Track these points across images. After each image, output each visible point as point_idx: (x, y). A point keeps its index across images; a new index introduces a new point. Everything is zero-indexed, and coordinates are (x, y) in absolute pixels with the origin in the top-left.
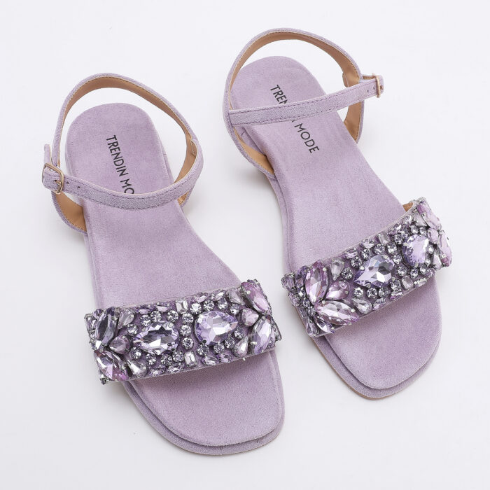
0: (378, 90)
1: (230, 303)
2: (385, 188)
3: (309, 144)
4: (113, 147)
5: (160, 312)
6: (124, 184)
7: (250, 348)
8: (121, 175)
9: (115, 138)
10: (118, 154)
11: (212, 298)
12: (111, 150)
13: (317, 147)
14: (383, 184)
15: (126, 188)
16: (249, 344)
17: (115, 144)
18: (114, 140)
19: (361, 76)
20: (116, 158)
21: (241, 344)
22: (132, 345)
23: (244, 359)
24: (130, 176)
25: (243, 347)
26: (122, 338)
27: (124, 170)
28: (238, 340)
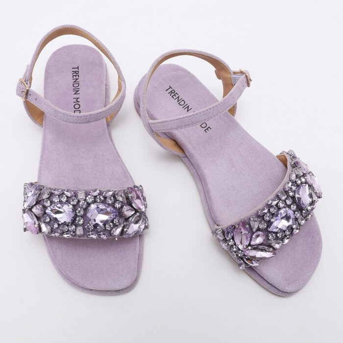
0: (248, 82)
1: (116, 200)
2: (262, 147)
3: (203, 126)
4: (75, 74)
5: (66, 196)
6: (75, 100)
7: (122, 232)
8: (75, 94)
9: (78, 68)
10: (77, 79)
11: (104, 195)
12: (73, 76)
13: (209, 127)
14: (260, 144)
15: (75, 103)
16: (123, 230)
17: (77, 72)
18: (77, 70)
19: (232, 73)
20: (75, 82)
21: (117, 228)
22: (45, 213)
23: (116, 239)
24: (81, 96)
25: (118, 231)
26: (39, 207)
27: (78, 91)
28: (115, 226)
